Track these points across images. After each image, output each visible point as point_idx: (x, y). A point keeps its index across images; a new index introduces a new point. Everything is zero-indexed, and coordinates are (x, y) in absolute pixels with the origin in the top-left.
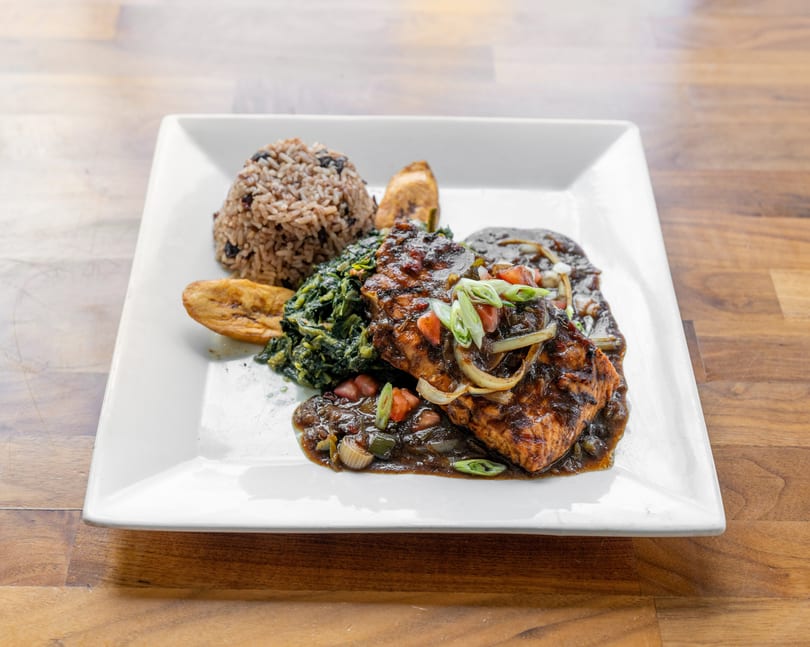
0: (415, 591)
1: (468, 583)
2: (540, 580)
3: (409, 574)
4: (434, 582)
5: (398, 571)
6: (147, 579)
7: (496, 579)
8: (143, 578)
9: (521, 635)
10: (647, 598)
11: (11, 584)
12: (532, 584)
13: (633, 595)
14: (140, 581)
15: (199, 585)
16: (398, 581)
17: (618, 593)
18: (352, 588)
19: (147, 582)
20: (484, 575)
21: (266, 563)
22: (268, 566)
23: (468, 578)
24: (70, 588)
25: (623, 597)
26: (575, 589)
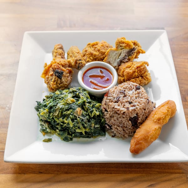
0: (118, 174)
1: (133, 171)
2: (154, 170)
3: (116, 169)
4: (123, 171)
5: (113, 168)
6: (41, 171)
7: (141, 170)
8: (40, 171)
9: (149, 186)
10: (184, 175)
11: (3, 174)
12: (151, 171)
13: (180, 174)
14: (40, 172)
15: (56, 173)
16: (113, 171)
17: (176, 173)
18: (100, 173)
19: (41, 172)
20: (138, 169)
21: (75, 166)
22: (76, 167)
23: (133, 170)
24: (20, 175)
25: (177, 174)
26: (164, 172)
